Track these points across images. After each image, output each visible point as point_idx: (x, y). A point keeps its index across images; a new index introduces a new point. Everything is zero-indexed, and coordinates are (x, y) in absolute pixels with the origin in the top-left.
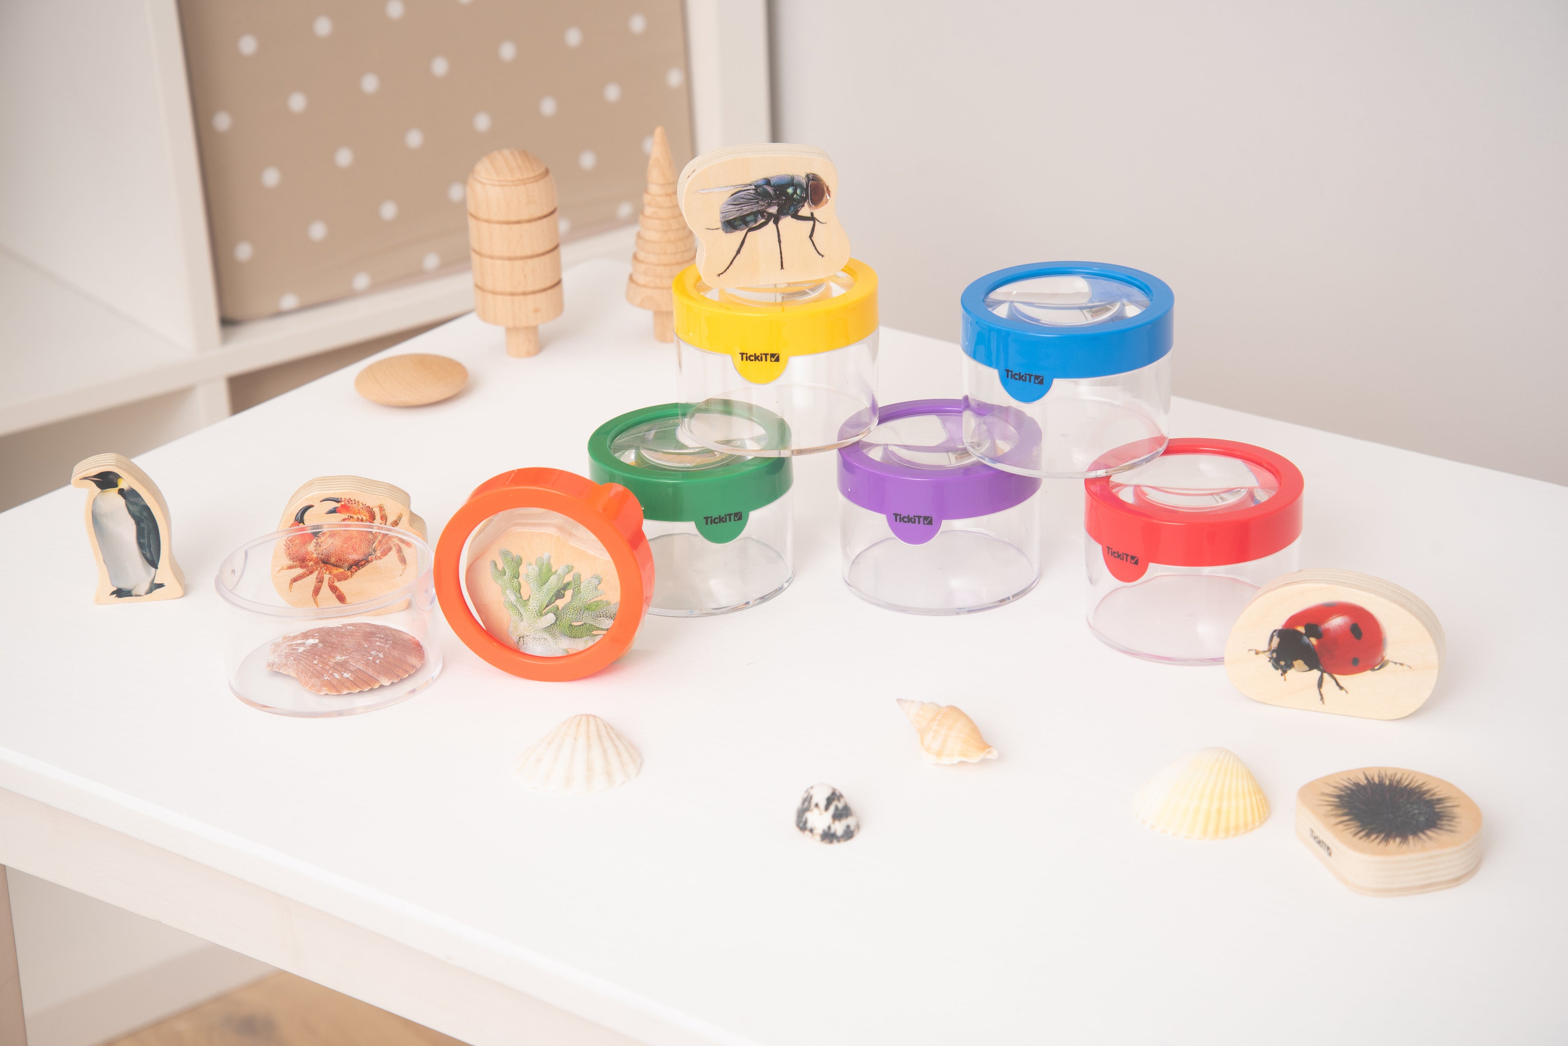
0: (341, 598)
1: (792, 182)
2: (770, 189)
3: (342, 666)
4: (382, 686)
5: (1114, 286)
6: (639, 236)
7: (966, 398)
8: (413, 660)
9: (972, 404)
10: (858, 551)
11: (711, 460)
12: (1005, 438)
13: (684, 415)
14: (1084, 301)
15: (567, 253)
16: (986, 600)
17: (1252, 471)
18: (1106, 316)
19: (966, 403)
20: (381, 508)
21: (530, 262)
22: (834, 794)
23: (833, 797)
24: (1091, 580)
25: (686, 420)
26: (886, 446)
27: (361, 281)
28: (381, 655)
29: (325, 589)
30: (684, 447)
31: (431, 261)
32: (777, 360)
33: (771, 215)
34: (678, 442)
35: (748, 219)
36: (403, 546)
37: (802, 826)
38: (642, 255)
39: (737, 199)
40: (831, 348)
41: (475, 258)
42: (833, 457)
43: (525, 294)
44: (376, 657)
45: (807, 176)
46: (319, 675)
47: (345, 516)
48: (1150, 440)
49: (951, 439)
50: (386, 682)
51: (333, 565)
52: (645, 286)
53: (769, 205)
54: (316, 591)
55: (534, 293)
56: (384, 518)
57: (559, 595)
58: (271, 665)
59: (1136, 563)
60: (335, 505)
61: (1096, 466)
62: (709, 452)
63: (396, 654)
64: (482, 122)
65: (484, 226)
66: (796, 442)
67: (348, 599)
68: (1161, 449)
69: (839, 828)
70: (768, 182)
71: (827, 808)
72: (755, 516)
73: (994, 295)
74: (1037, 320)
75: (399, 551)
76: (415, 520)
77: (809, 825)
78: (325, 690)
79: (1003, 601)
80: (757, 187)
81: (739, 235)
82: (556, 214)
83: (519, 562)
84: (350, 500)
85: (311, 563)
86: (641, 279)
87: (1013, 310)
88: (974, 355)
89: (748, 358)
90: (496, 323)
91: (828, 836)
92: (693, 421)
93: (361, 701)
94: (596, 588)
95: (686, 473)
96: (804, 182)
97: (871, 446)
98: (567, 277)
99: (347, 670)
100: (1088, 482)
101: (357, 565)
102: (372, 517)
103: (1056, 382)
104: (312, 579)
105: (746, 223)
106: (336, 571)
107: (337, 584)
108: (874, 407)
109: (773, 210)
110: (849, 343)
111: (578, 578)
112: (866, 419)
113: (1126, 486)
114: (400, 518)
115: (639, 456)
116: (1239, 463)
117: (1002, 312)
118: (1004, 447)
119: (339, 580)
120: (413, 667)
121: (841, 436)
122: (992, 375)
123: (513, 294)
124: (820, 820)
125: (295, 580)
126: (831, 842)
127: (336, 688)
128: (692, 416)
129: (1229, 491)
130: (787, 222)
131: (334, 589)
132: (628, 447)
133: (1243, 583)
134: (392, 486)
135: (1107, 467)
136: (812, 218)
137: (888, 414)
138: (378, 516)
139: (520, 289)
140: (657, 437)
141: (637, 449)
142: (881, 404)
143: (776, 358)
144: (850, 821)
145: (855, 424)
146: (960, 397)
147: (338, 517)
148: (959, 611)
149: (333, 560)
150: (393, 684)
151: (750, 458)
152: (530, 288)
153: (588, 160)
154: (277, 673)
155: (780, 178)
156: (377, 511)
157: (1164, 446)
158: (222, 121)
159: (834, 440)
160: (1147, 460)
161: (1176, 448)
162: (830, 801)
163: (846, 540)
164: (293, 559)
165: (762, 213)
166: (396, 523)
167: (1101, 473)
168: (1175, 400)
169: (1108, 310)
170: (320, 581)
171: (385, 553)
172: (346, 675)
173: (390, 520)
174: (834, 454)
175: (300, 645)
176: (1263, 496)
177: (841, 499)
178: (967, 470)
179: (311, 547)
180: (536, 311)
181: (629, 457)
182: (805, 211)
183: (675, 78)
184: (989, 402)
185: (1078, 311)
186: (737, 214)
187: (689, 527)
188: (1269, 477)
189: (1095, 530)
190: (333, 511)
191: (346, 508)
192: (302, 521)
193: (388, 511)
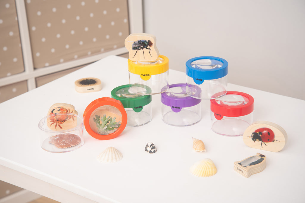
0: (61, 128)
1: (145, 41)
2: (141, 42)
3: (64, 142)
4: (72, 147)
5: (216, 61)
7: (187, 83)
8: (78, 141)
9: (188, 84)
10: (165, 114)
11: (136, 96)
12: (194, 91)
13: (130, 87)
14: (210, 64)
16: (190, 124)
17: (244, 98)
18: (215, 67)
19: (187, 84)
20: (69, 109)
22: (152, 144)
23: (152, 145)
24: (212, 119)
25: (130, 88)
26: (170, 93)
27: (62, 60)
28: (72, 140)
29: (58, 126)
30: (130, 93)
31: (76, 57)
32: (149, 76)
33: (141, 48)
34: (128, 92)
35: (137, 48)
36: (74, 117)
37: (146, 150)
39: (135, 44)
40: (159, 73)
42: (160, 95)
44: (71, 141)
45: (148, 40)
46: (59, 144)
47: (62, 111)
48: (223, 91)
49: (183, 91)
50: (73, 146)
51: (59, 121)
53: (141, 46)
54: (56, 126)
56: (69, 111)
57: (108, 122)
58: (50, 142)
59: (221, 116)
60: (59, 109)
61: (213, 97)
62: (135, 94)
63: (75, 140)
64: (86, 29)
66: (153, 92)
67: (62, 128)
68: (226, 94)
69: (153, 150)
70: (141, 41)
71: (150, 147)
72: (144, 107)
73: (192, 63)
74: (201, 68)
75: (73, 118)
76: (76, 112)
77: (147, 150)
78: (60, 147)
79: (194, 124)
80: (139, 42)
81: (136, 51)
83: (99, 117)
85: (55, 121)
87: (196, 66)
88: (188, 75)
89: (143, 75)
91: (150, 152)
92: (132, 88)
93: (67, 150)
94: (115, 120)
95: (130, 98)
96: (148, 42)
97: (167, 93)
99: (65, 143)
100: (211, 100)
101: (64, 121)
102: (67, 111)
103: (205, 80)
104: (55, 124)
105: (137, 49)
106: (60, 122)
107: (60, 125)
108: (168, 85)
109: (142, 46)
110: (163, 73)
111: (111, 118)
112: (166, 87)
113: (218, 101)
114: (73, 111)
115: (121, 95)
116: (241, 96)
117: (194, 66)
118: (194, 93)
120: (78, 143)
121: (162, 91)
122: (192, 79)
124: (149, 149)
125: (52, 124)
126: (151, 153)
127: (62, 147)
128: (131, 87)
129: (239, 102)
130: (145, 49)
131: (59, 126)
132: (119, 93)
133: (242, 120)
134: (71, 105)
135: (215, 97)
136: (150, 49)
137: (171, 87)
138: (68, 111)
140: (124, 91)
141: (121, 94)
142: (169, 85)
143: (149, 75)
144: (155, 149)
145: (164, 88)
146: (186, 83)
148: (186, 126)
149: (59, 120)
150: (74, 146)
151: (143, 95)
153: (108, 37)
154: (51, 144)
155: (143, 40)
156: (68, 110)
157: (226, 93)
158: (34, 29)
159: (160, 92)
160: (223, 96)
161: (229, 93)
162: (151, 145)
163: (162, 112)
164: (51, 120)
165: (140, 47)
166: (72, 112)
167: (214, 98)
168: (228, 84)
169: (215, 66)
170: (57, 124)
171: (70, 118)
172: (64, 144)
173: (71, 112)
174: (160, 94)
175: (55, 138)
176: (246, 103)
177: (162, 103)
178: (187, 98)
179: (55, 117)
181: (119, 95)
182: (148, 47)
183: (125, 21)
184: (191, 84)
185: (209, 66)
186: (135, 47)
187: (132, 109)
188: (247, 99)
189: (212, 109)
190: (59, 110)
191: (62, 109)
192: (53, 112)
193: (70, 110)
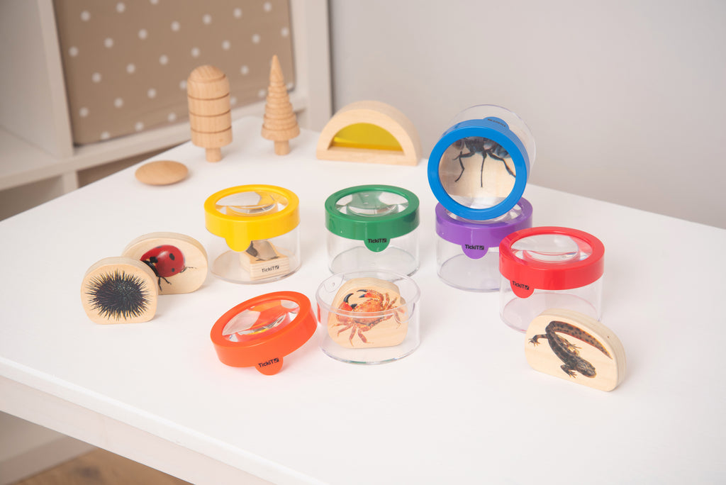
0: (364, 340)
6: (267, 107)
15: (234, 114)
20: (387, 295)
21: (218, 118)
27: (139, 126)
29: (356, 335)
31: (172, 117)
36: (399, 313)
38: (268, 115)
41: (192, 117)
43: (215, 133)
47: (369, 299)
51: (362, 324)
52: (270, 129)
54: (352, 337)
55: (220, 132)
56: (388, 299)
60: (364, 293)
64: (196, 52)
65: (196, 102)
67: (368, 341)
75: (397, 315)
76: (403, 301)
82: (229, 96)
84: (371, 291)
85: (350, 323)
86: (268, 126)
90: (201, 146)
98: (235, 125)
101: (374, 323)
102: (382, 299)
104: (349, 331)
106: (362, 327)
107: (363, 333)
114: (396, 299)
119: (364, 331)
123: (210, 133)
125: (341, 332)
131: (360, 335)
138: (385, 299)
139: (214, 131)
147: (365, 299)
149: (361, 321)
152: (217, 130)
153: (245, 70)
156: (384, 296)
158: (74, 52)
164: (340, 320)
166: (393, 302)
170: (354, 331)
171: (389, 317)
176: (584, 257)
179: (351, 315)
180: (221, 140)
183: (285, 32)
188: (588, 247)
190: (363, 296)
191: (369, 295)
192: (347, 301)
193: (390, 296)
